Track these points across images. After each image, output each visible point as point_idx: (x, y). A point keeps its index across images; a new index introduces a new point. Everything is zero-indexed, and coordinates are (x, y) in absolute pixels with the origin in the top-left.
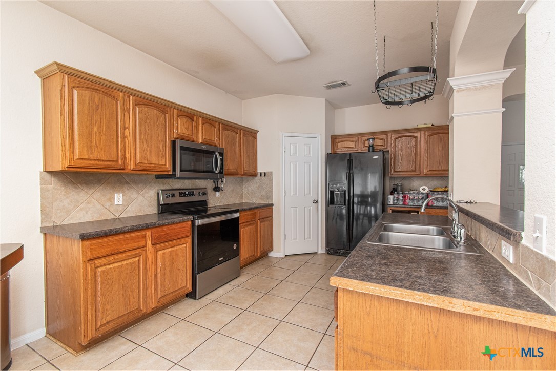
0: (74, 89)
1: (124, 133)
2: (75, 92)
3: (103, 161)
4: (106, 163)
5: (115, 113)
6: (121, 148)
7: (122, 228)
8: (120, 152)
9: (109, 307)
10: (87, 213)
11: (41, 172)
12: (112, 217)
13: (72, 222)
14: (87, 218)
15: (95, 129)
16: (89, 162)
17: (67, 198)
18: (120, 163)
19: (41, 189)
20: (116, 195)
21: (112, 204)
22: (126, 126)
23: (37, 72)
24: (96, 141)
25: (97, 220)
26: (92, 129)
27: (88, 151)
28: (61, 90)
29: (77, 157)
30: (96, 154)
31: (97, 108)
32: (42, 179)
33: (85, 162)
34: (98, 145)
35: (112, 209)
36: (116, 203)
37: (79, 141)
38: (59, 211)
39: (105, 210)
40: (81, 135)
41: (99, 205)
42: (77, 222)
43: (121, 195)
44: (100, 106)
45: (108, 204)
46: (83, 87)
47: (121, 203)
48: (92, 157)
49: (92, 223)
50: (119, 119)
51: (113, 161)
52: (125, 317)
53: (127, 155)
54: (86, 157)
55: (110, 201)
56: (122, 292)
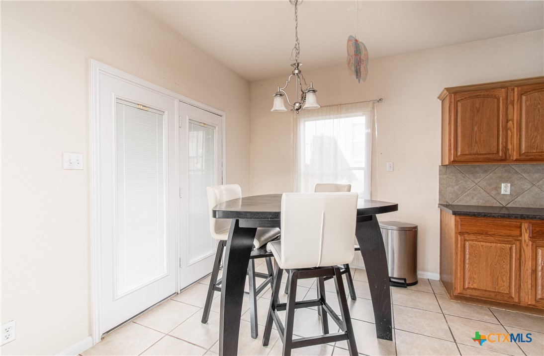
0: (458, 103)
1: (506, 125)
2: (459, 104)
3: (482, 154)
4: (485, 156)
5: (496, 110)
6: (502, 141)
7: (491, 213)
8: (501, 145)
9: (476, 277)
10: (473, 199)
11: (440, 166)
12: (498, 205)
13: (460, 203)
14: (473, 203)
15: (476, 129)
16: (469, 156)
17: (457, 185)
18: (501, 155)
19: (440, 178)
20: (503, 185)
21: (499, 193)
22: (510, 118)
23: (438, 98)
24: (476, 139)
25: (482, 205)
26: (473, 129)
27: (469, 148)
28: (449, 107)
29: (459, 154)
30: (475, 149)
31: (478, 111)
32: (440, 171)
33: (466, 157)
34: (478, 142)
35: (498, 198)
36: (503, 192)
37: (462, 140)
38: (451, 194)
39: (491, 197)
40: (463, 136)
41: (485, 193)
42: (465, 204)
43: (509, 185)
44: (481, 108)
45: (493, 193)
46: (466, 98)
47: (508, 193)
48: (472, 152)
49: (478, 207)
50: (501, 114)
51: (493, 154)
52: (493, 294)
53: (510, 146)
54: (467, 153)
55: (496, 190)
56: (490, 271)
